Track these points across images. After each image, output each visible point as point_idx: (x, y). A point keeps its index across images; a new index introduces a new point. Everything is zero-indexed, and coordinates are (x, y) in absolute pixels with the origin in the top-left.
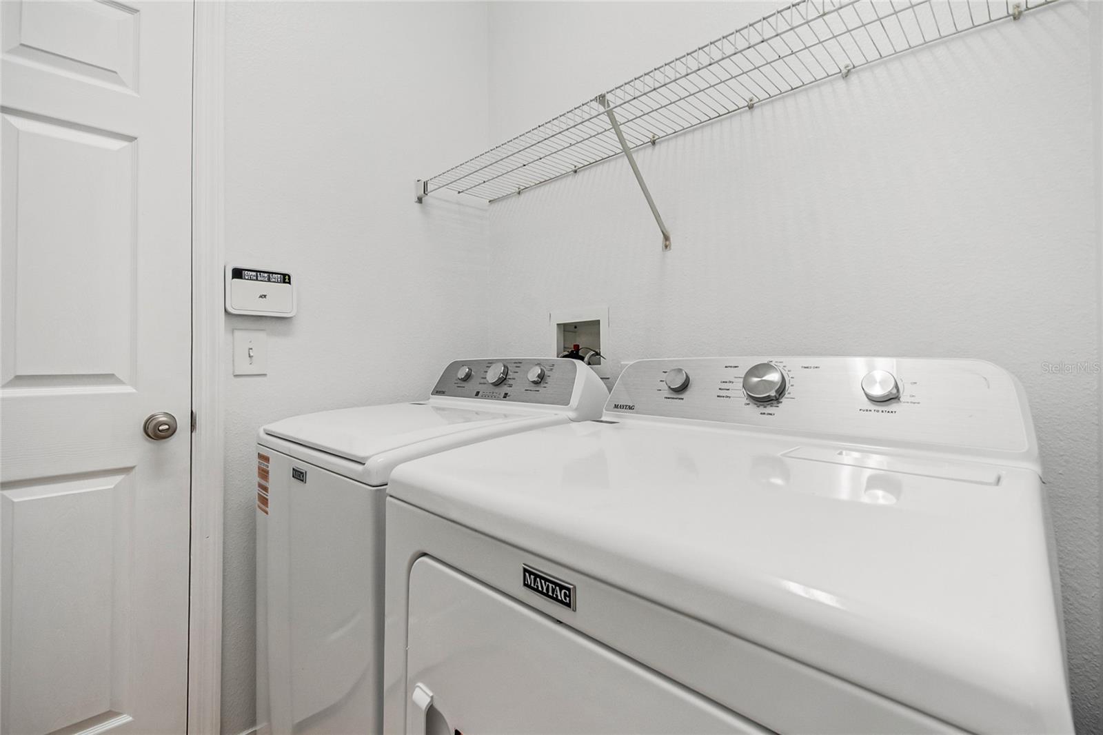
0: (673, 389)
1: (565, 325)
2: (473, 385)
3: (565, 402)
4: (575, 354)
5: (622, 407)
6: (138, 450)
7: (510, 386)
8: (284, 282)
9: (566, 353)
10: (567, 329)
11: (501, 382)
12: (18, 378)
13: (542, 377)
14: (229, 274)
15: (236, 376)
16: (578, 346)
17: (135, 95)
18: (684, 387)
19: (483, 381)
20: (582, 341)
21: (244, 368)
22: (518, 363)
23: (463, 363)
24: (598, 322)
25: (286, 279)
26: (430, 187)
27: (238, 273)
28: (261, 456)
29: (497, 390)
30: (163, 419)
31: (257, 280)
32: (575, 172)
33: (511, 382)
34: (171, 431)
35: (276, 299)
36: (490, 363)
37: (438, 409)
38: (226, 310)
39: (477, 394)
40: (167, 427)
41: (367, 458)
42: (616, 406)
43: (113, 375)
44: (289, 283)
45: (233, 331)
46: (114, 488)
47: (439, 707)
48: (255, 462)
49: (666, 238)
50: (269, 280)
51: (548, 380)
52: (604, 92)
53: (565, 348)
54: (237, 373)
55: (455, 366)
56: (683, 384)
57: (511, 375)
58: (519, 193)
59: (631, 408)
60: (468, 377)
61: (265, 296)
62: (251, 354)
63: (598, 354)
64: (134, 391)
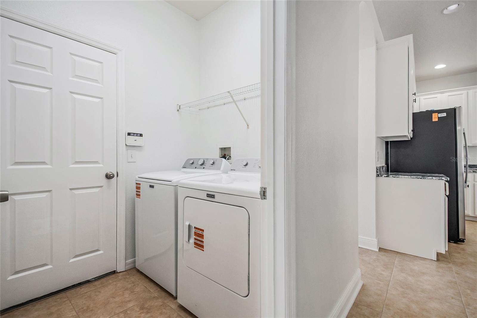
0: (244, 165)
1: (221, 148)
2: (194, 165)
3: (219, 169)
4: (224, 157)
5: (233, 170)
6: (104, 181)
7: (205, 165)
8: (141, 136)
9: (222, 156)
10: (223, 149)
11: (202, 164)
12: (76, 162)
13: (214, 163)
14: (127, 134)
15: (128, 162)
16: (225, 154)
17: (102, 86)
18: (246, 165)
19: (197, 164)
20: (227, 153)
21: (130, 160)
22: (207, 159)
23: (191, 159)
24: (230, 148)
25: (141, 135)
26: (181, 107)
27: (129, 134)
28: (137, 184)
29: (201, 166)
30: (111, 173)
31: (134, 136)
32: (224, 104)
33: (205, 164)
34: (113, 177)
35: (139, 141)
36: (199, 159)
37: (184, 172)
38: (126, 145)
39: (196, 168)
40: (112, 175)
41: (172, 180)
42: (231, 170)
43: (98, 162)
44: (142, 136)
45: (128, 149)
46: (99, 191)
47: (191, 224)
48: (135, 185)
49: (248, 126)
50: (137, 136)
51: (215, 164)
52: (229, 91)
53: (221, 155)
54: (128, 161)
55: (189, 160)
56: (246, 164)
57: (205, 162)
58: (208, 108)
59: (235, 170)
60: (193, 163)
61: (136, 140)
62: (132, 156)
63: (230, 157)
64: (103, 166)
